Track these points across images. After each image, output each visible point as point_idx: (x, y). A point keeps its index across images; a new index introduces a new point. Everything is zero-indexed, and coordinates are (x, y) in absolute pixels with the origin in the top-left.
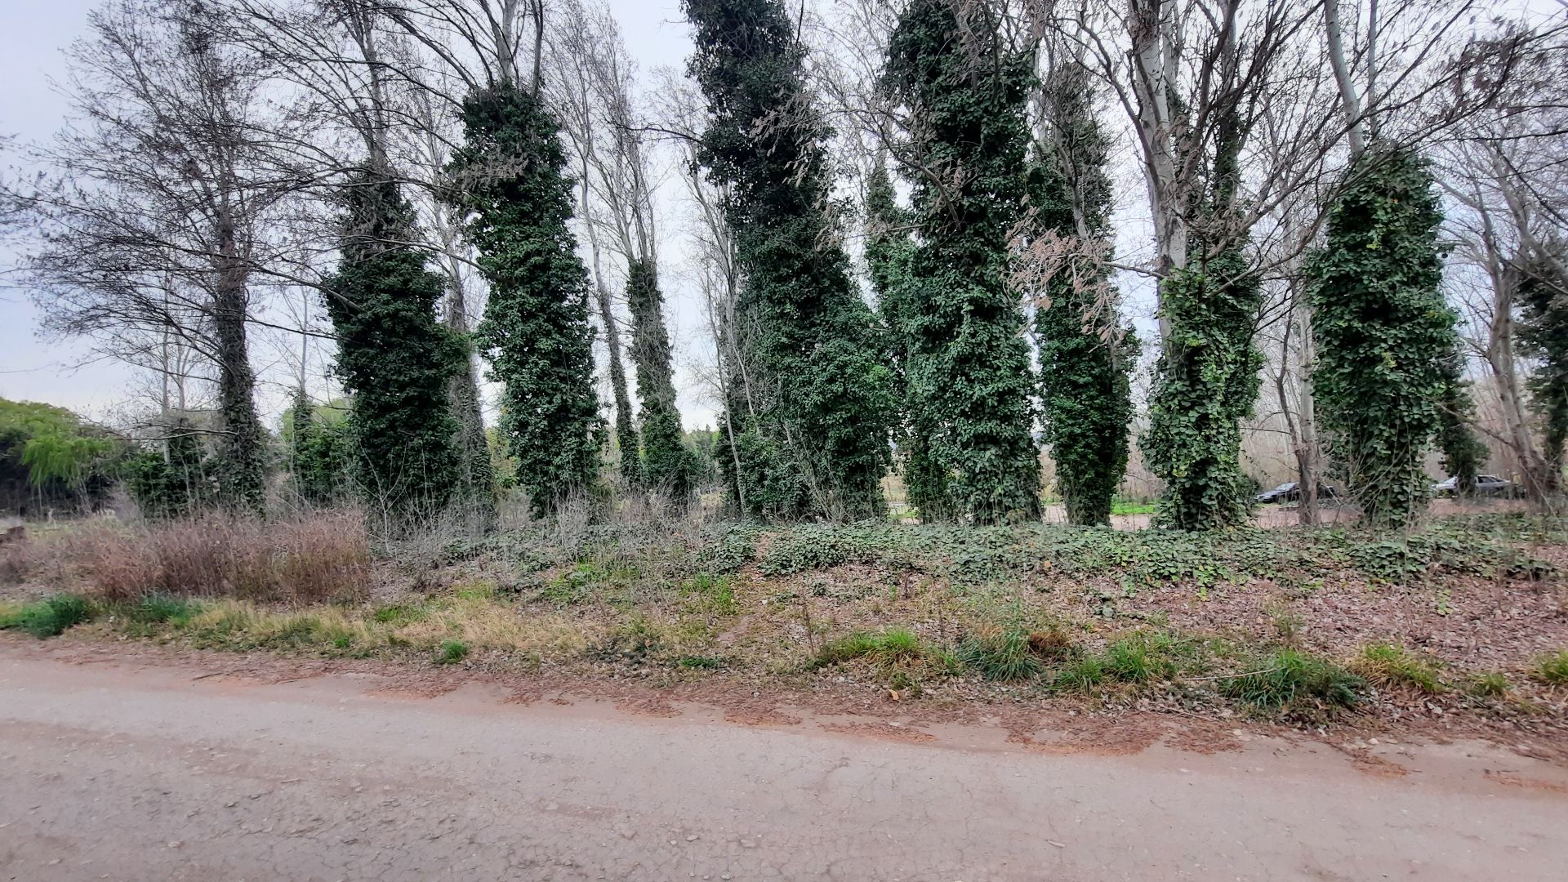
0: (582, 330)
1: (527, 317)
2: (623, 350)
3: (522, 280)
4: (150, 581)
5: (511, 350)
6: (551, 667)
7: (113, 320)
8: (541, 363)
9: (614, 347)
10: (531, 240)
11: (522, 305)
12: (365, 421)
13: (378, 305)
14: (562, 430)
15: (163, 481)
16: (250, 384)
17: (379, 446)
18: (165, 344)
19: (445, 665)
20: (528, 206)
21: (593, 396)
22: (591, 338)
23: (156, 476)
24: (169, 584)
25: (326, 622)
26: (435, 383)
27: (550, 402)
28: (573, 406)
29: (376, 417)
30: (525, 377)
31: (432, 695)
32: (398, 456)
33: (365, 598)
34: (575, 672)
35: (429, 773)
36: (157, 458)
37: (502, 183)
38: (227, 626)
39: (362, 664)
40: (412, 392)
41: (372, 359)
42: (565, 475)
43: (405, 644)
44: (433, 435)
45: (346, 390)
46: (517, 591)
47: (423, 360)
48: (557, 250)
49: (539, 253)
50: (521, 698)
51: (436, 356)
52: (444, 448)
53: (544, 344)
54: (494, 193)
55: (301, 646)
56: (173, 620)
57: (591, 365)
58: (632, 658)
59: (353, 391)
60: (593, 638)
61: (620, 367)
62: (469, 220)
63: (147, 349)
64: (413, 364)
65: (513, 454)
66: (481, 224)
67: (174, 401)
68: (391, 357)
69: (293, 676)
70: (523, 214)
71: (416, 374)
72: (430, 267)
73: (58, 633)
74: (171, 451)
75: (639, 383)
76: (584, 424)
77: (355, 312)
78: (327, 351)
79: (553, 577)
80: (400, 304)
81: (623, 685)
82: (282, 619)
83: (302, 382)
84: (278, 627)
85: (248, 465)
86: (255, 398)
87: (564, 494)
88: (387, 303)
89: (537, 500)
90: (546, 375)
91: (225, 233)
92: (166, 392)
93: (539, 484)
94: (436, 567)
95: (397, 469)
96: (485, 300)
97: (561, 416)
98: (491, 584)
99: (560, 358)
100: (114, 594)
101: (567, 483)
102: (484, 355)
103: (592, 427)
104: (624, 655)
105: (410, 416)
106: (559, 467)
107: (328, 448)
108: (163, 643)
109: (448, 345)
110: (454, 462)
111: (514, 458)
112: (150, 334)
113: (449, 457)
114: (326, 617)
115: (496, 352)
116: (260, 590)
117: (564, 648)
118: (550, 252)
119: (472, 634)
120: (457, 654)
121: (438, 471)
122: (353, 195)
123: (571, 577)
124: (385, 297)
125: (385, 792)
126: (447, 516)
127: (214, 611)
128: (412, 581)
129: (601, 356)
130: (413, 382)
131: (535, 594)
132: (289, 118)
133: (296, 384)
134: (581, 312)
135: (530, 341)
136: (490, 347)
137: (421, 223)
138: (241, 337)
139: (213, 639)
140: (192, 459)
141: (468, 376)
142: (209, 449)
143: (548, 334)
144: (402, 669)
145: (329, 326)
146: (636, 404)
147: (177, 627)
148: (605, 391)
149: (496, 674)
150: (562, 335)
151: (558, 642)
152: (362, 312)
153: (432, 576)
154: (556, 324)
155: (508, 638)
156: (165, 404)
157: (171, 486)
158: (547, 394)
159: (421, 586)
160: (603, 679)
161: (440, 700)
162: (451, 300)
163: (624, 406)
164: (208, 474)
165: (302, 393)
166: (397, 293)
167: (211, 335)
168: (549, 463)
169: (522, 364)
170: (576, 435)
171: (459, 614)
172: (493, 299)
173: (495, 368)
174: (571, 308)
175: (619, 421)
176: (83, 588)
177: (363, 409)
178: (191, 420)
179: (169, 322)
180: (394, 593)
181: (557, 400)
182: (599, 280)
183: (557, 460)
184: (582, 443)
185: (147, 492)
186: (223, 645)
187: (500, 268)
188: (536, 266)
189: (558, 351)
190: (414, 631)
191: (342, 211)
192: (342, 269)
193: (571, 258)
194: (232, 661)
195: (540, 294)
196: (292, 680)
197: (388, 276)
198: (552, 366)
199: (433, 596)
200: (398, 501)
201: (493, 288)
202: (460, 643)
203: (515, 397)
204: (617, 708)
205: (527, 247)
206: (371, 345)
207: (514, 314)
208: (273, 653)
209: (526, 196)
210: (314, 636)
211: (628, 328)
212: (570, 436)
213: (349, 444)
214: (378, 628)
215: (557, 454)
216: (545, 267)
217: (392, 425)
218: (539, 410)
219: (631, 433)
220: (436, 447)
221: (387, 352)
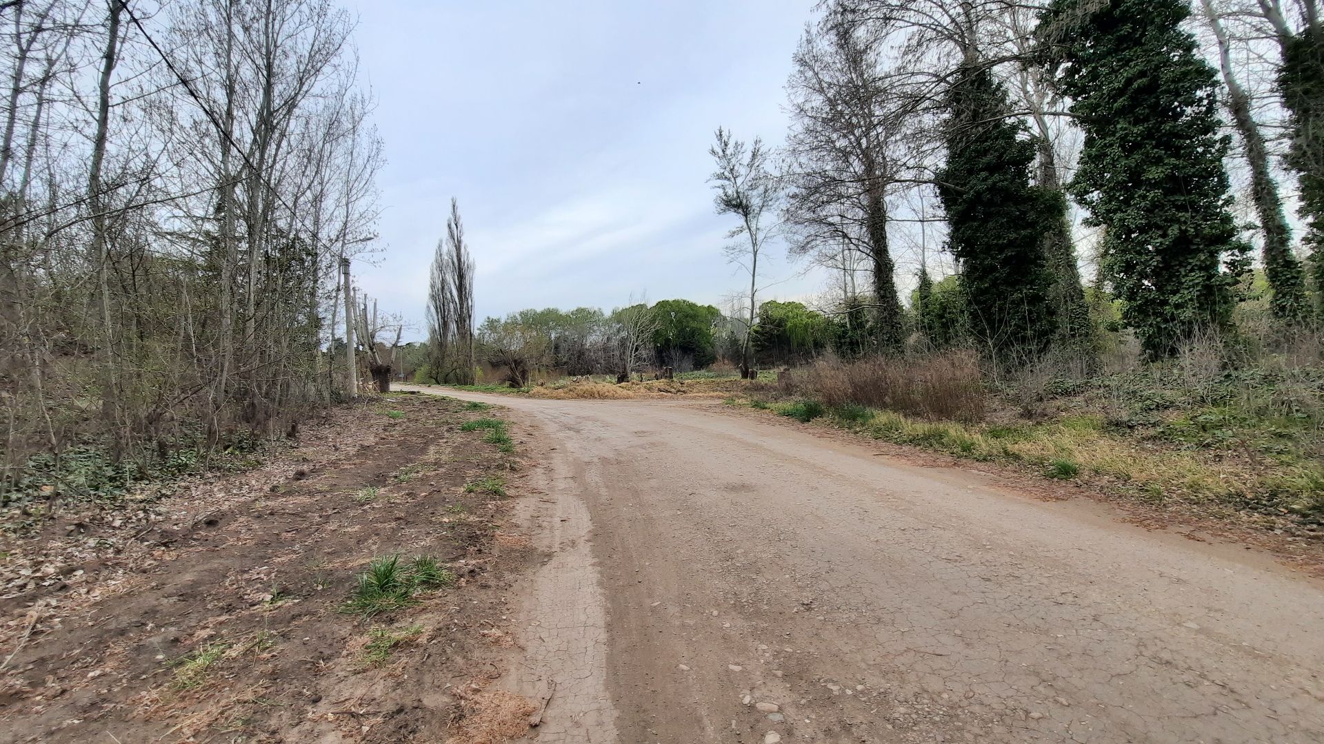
0: (1209, 144)
1: (1129, 151)
2: (1273, 161)
3: (1122, 112)
4: (846, 395)
5: (1112, 189)
6: (1176, 503)
7: (818, 242)
8: (1151, 195)
9: (1257, 157)
10: (1132, 64)
11: (1123, 139)
12: (973, 282)
13: (979, 183)
14: (1181, 265)
15: (848, 340)
16: (891, 270)
17: (985, 302)
18: (843, 251)
19: (1056, 479)
20: (1127, 28)
21: (1227, 219)
22: (1222, 152)
23: (844, 337)
24: (855, 398)
25: (952, 432)
26: (1032, 241)
27: (1164, 236)
28: (1197, 236)
29: (981, 278)
30: (1133, 216)
31: (1045, 499)
32: (1001, 309)
33: (981, 419)
34: (1211, 514)
35: (1048, 554)
36: (844, 326)
37: (1095, 18)
38: (889, 427)
39: (981, 466)
40: (1009, 253)
41: (977, 230)
42: (1187, 314)
43: (1017, 457)
44: (1031, 289)
45: (957, 260)
46: (1131, 427)
47: (1017, 223)
48: (1167, 62)
49: (1142, 74)
50: (1142, 523)
51: (1032, 216)
52: (1042, 299)
53: (1154, 173)
54: (1085, 34)
55: (937, 446)
56: (859, 421)
57: (1223, 185)
58: (1304, 516)
59: (962, 260)
60: (1238, 485)
61: (1269, 182)
62: (1059, 74)
63: (833, 258)
64: (1011, 228)
65: (1118, 296)
66: (1070, 72)
67: (849, 289)
68: (990, 225)
69: (933, 465)
70: (1121, 40)
71: (1013, 236)
72: (1021, 137)
73: (809, 421)
74: (850, 321)
75: (1302, 199)
76: (1213, 255)
77: (960, 194)
78: (941, 231)
79: (1174, 418)
80: (996, 177)
81: (1290, 543)
82: (921, 427)
83: (923, 265)
84: (920, 432)
85: (893, 326)
86: (895, 279)
87: (1189, 335)
88: (985, 180)
89: (1149, 344)
90: (1157, 207)
91: (870, 166)
92: (846, 284)
93: (1151, 325)
94: (1041, 400)
95: (1000, 321)
96: (1080, 146)
97: (1180, 250)
98: (1100, 417)
99: (1174, 184)
100: (831, 402)
101: (1190, 323)
102: (1082, 201)
103: (1224, 256)
104: (1292, 511)
105: (1009, 274)
106: (1177, 306)
107: (945, 311)
108: (856, 433)
109: (1042, 203)
110: (1052, 313)
111: (1118, 302)
112: (834, 246)
113: (1048, 307)
114: (953, 430)
115: (1095, 195)
116: (907, 407)
117: (1195, 487)
118: (1157, 68)
119: (1080, 458)
120: (1066, 472)
121: (1039, 319)
122: (955, 97)
123: (1201, 419)
124: (984, 174)
125: (1010, 556)
126: (1049, 357)
127: (882, 417)
128: (1019, 410)
129: (1238, 173)
130: (1011, 243)
131: (1152, 432)
132: (905, 53)
133: (920, 267)
134: (1206, 124)
135: (1135, 176)
136: (1087, 192)
137: (1012, 97)
138: (884, 238)
139: (883, 434)
140: (861, 326)
141: (1062, 234)
142: (870, 319)
143: (1158, 161)
144: (1016, 475)
145: (941, 213)
146: (1298, 227)
147: (863, 425)
148: (1245, 214)
149: (1107, 496)
150: (1178, 156)
151: (1186, 480)
152: (965, 193)
153: (1038, 407)
154: (1168, 147)
155: (1121, 466)
156: (845, 292)
157: (851, 343)
158: (1158, 227)
159: (1028, 414)
160: (1256, 529)
161: (1052, 505)
162: (1042, 164)
163: (1276, 232)
164: (870, 335)
165: (924, 272)
166: (992, 169)
167: (866, 240)
168: (1164, 303)
169: (1127, 202)
170: (1201, 269)
171: (1067, 440)
172: (1089, 143)
173: (1094, 213)
174: (1190, 125)
175: (1268, 250)
176: (818, 398)
177: (970, 275)
178: (860, 299)
179: (845, 236)
180: (1005, 416)
181: (1174, 231)
182: (1231, 83)
183: (1174, 299)
184: (1210, 277)
185: (841, 347)
186: (887, 439)
187: (1094, 108)
188: (1139, 90)
189: (1171, 178)
190: (1023, 447)
191: (946, 116)
192: (948, 163)
193: (1188, 63)
194: (894, 449)
195: (1146, 119)
196: (932, 466)
197: (985, 156)
198: (1165, 195)
199: (1039, 423)
200: (1003, 347)
201: (1089, 131)
202: (1069, 463)
203: (1119, 237)
204: (1283, 564)
205: (1126, 73)
206: (974, 219)
207: (1116, 150)
208: (918, 448)
209: (1126, 17)
210: (945, 440)
211: (1282, 130)
212: (1192, 270)
213: (961, 302)
214: (992, 441)
215: (1174, 293)
216: (1152, 88)
217: (994, 284)
218: (1150, 248)
219: (1290, 264)
220: (1035, 299)
221: (987, 222)
